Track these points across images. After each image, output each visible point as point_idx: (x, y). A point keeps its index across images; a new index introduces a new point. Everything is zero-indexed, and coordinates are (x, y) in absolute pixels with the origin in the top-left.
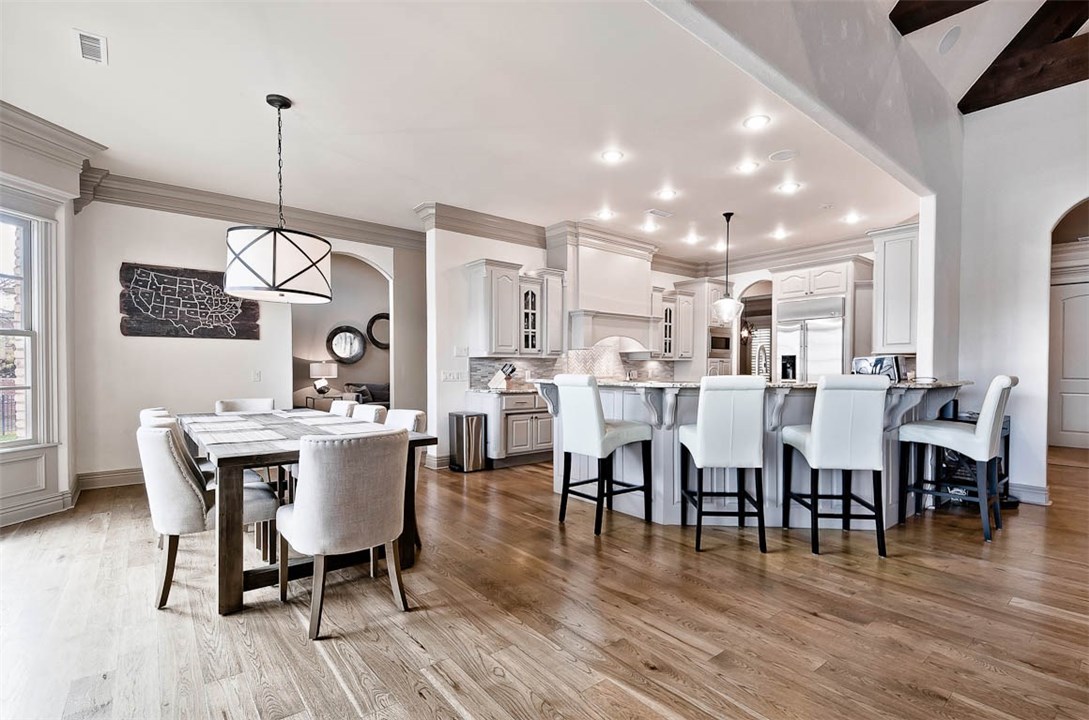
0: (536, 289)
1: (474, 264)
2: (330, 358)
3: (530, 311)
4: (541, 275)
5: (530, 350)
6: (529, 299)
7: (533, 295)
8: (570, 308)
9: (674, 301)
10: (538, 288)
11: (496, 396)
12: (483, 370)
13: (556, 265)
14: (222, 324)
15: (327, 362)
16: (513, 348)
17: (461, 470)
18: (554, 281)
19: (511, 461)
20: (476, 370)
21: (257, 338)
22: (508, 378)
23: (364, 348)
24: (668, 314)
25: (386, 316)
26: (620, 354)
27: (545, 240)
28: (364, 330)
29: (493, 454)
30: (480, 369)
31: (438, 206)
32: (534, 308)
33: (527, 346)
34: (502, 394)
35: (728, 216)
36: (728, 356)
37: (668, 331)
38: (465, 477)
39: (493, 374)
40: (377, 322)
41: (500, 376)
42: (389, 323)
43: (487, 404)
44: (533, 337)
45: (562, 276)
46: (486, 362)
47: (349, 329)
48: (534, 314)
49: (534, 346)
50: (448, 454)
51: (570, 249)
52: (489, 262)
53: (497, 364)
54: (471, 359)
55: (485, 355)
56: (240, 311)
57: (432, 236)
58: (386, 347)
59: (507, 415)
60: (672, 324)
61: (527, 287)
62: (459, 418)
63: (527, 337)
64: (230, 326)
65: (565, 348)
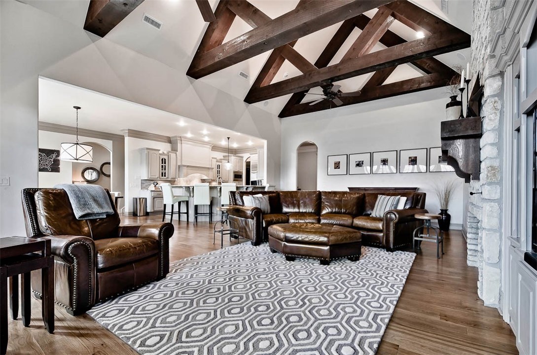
0: (166, 157)
1: (142, 149)
2: (83, 180)
3: (164, 165)
4: (168, 153)
5: (164, 177)
6: (164, 161)
7: (165, 160)
8: (179, 164)
9: (221, 162)
10: (167, 157)
11: (150, 192)
12: (146, 184)
13: (174, 149)
14: (46, 167)
15: (82, 182)
16: (157, 177)
17: (137, 215)
18: (173, 155)
19: (155, 213)
20: (144, 184)
21: (59, 172)
22: (155, 186)
23: (99, 176)
24: (219, 167)
25: (109, 163)
26: (201, 180)
27: (171, 141)
28: (98, 169)
29: (149, 210)
30: (145, 183)
31: (129, 129)
32: (165, 163)
33: (162, 176)
34: (152, 191)
35: (229, 138)
36: (242, 181)
37: (218, 172)
38: (138, 217)
39: (150, 185)
40: (105, 166)
41: (153, 186)
42: (110, 166)
43: (147, 194)
44: (165, 173)
45: (176, 153)
46: (147, 181)
47: (92, 168)
48: (165, 166)
49: (165, 176)
50: (132, 211)
51: (179, 145)
52: (147, 149)
53: (152, 182)
54: (142, 180)
55: (146, 179)
56: (53, 162)
57: (127, 139)
58: (109, 176)
59: (154, 198)
60: (220, 170)
61: (162, 157)
62: (137, 199)
63: (162, 173)
64: (49, 168)
65: (177, 177)
